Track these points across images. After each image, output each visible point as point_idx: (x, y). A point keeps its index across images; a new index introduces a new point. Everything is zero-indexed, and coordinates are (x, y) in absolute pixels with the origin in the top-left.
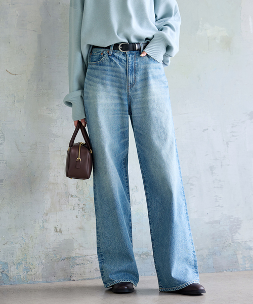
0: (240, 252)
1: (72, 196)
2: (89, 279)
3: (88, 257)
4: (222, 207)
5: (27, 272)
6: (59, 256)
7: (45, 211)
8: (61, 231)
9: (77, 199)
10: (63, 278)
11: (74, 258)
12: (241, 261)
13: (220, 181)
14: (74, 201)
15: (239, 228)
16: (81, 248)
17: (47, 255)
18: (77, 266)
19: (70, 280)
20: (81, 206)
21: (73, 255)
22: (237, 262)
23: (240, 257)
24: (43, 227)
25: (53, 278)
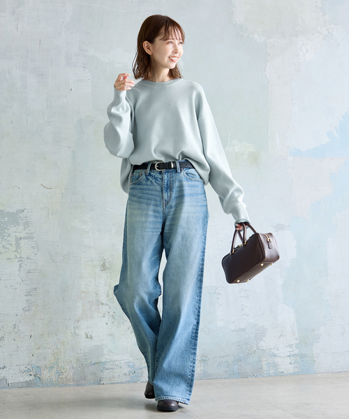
0: (265, 359)
1: (102, 304)
2: (118, 383)
3: (117, 362)
4: (248, 315)
5: (59, 376)
6: (89, 361)
7: (76, 318)
8: (91, 338)
9: (107, 307)
10: (93, 382)
11: (104, 363)
12: (265, 367)
13: (246, 290)
14: (104, 309)
15: (264, 336)
16: (111, 354)
17: (78, 360)
18: (106, 371)
19: (99, 384)
20: (111, 313)
21: (103, 360)
22: (261, 368)
23: (264, 363)
24: (75, 333)
25: (83, 382)
